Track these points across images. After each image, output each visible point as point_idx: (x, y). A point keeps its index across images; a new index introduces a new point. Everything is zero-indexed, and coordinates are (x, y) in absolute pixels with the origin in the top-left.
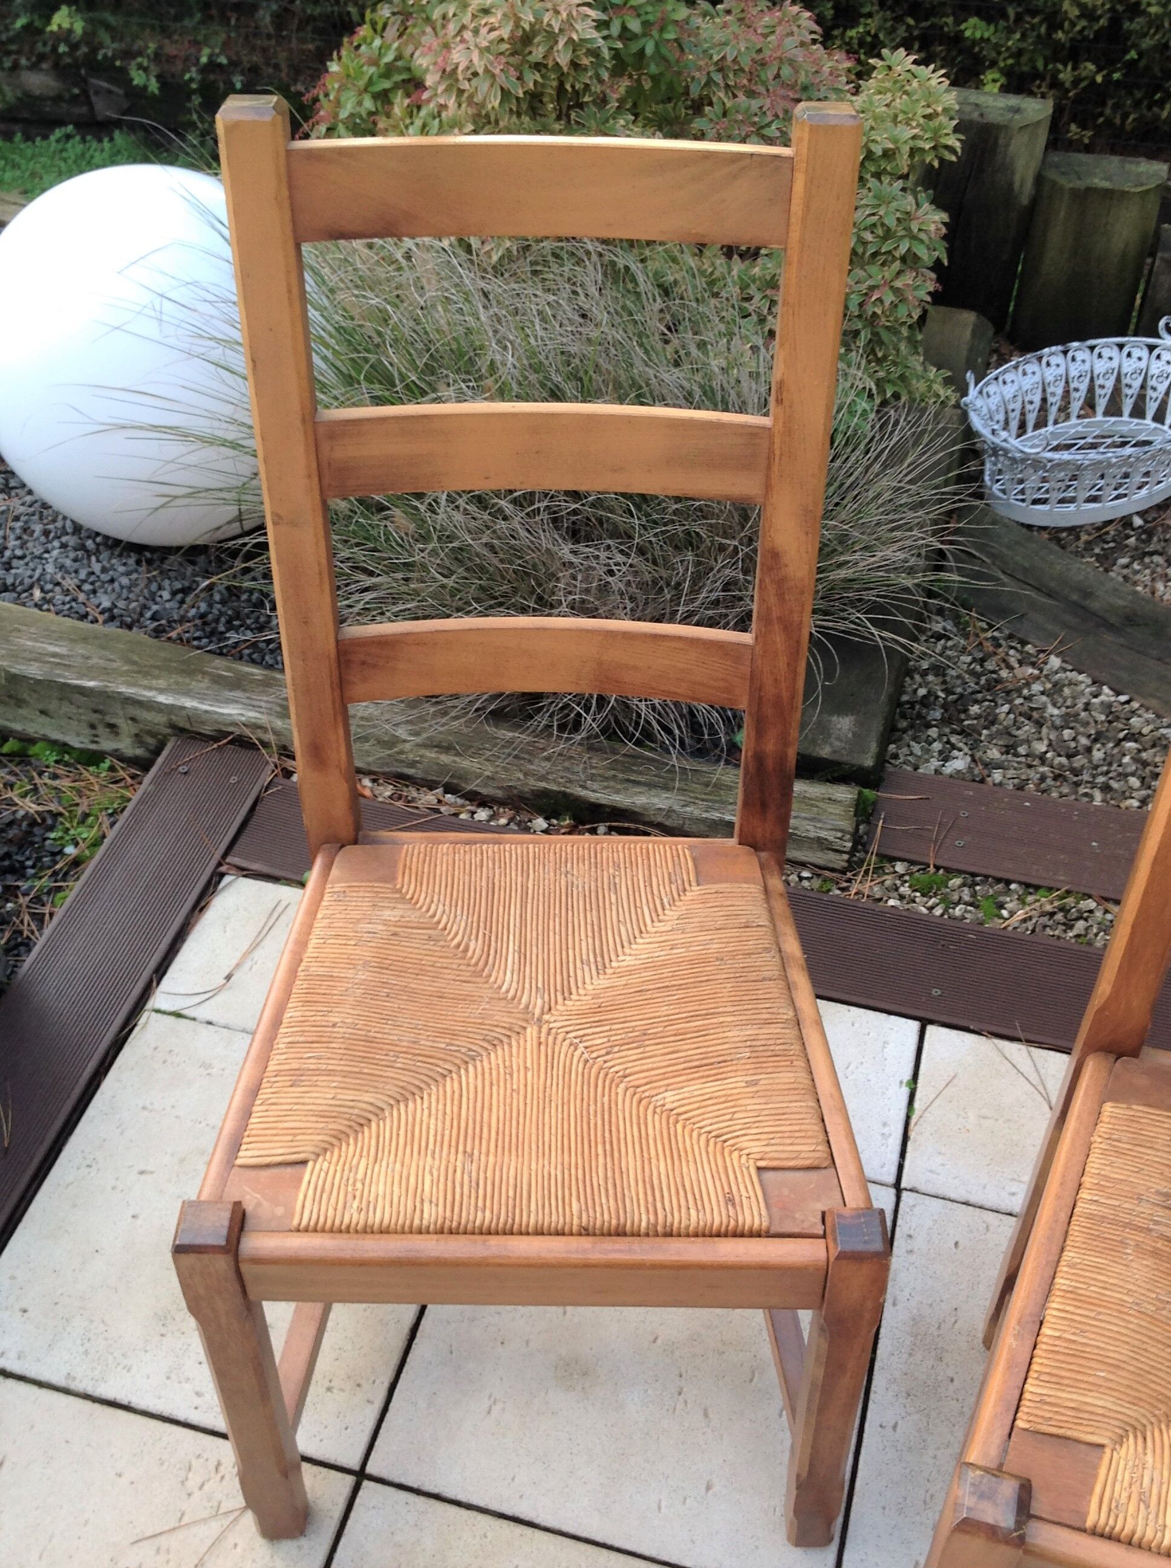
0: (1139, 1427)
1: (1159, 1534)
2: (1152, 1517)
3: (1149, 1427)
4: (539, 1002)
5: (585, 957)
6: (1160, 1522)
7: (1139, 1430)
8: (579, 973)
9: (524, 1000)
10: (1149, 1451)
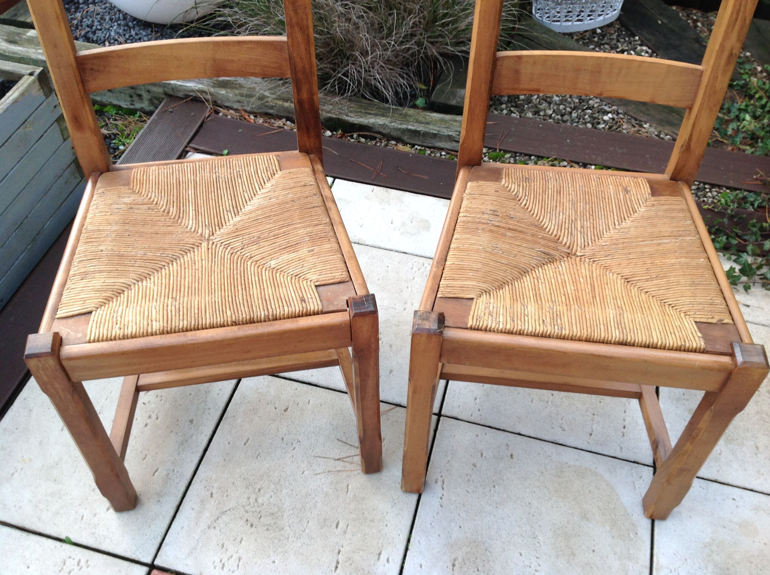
0: (487, 290)
1: (497, 325)
2: (494, 319)
3: (492, 290)
4: (207, 231)
5: (228, 209)
6: (498, 320)
7: (487, 292)
8: (226, 216)
9: (200, 231)
10: (492, 298)
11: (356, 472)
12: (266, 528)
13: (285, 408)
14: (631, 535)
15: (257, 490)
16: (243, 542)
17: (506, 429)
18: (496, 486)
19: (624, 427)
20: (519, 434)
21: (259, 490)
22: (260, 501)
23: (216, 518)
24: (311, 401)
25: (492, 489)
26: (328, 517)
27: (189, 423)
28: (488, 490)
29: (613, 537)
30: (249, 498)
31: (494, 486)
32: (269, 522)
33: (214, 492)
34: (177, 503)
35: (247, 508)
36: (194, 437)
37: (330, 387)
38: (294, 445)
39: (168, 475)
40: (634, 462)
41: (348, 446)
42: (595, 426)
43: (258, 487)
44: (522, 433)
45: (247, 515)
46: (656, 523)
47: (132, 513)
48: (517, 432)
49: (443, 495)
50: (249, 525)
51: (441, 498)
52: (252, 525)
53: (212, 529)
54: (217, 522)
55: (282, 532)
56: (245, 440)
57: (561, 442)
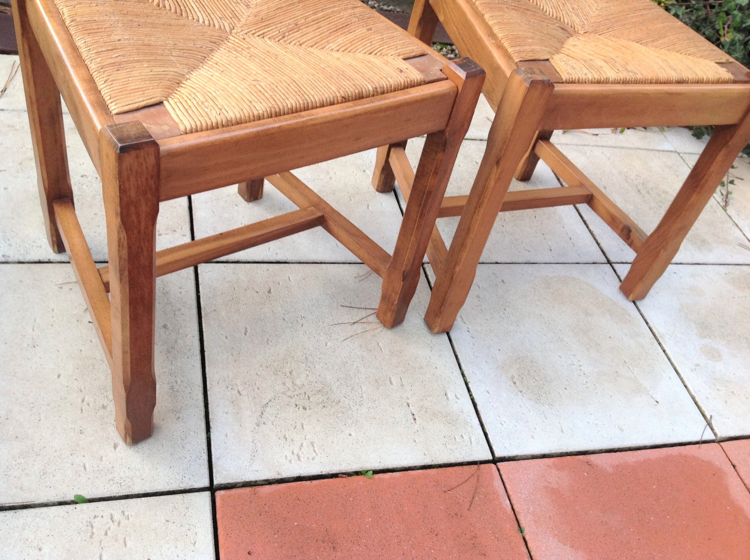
11: (378, 330)
12: (321, 406)
13: (268, 290)
14: (627, 317)
15: (288, 374)
16: (305, 426)
17: (484, 262)
18: (507, 309)
19: (571, 239)
20: (497, 263)
21: (290, 373)
22: (298, 382)
23: (260, 413)
24: (290, 278)
25: (505, 312)
26: (377, 377)
27: (164, 329)
28: (502, 313)
29: (617, 323)
30: (284, 384)
31: (505, 309)
32: (321, 400)
33: (240, 389)
34: (203, 413)
35: (289, 393)
36: (179, 341)
37: (302, 261)
38: (301, 322)
39: (172, 388)
40: (594, 263)
41: (356, 310)
42: (549, 243)
43: (288, 370)
44: (499, 262)
45: (293, 400)
46: (638, 303)
47: (150, 441)
48: (495, 262)
49: (468, 328)
50: (301, 408)
51: (468, 331)
52: (305, 408)
53: (262, 426)
54: (263, 416)
55: (341, 404)
56: (243, 331)
57: (533, 262)
